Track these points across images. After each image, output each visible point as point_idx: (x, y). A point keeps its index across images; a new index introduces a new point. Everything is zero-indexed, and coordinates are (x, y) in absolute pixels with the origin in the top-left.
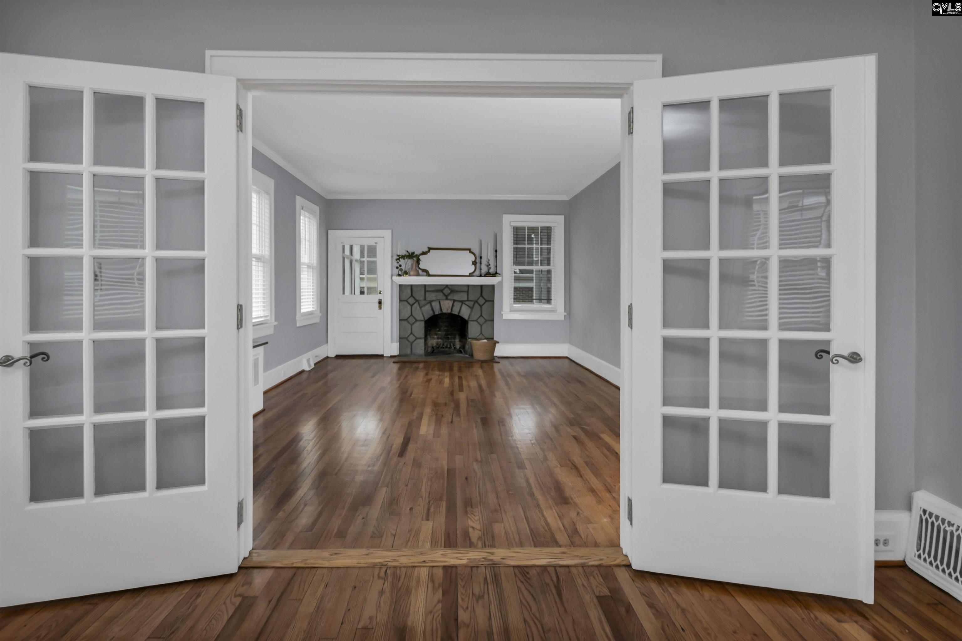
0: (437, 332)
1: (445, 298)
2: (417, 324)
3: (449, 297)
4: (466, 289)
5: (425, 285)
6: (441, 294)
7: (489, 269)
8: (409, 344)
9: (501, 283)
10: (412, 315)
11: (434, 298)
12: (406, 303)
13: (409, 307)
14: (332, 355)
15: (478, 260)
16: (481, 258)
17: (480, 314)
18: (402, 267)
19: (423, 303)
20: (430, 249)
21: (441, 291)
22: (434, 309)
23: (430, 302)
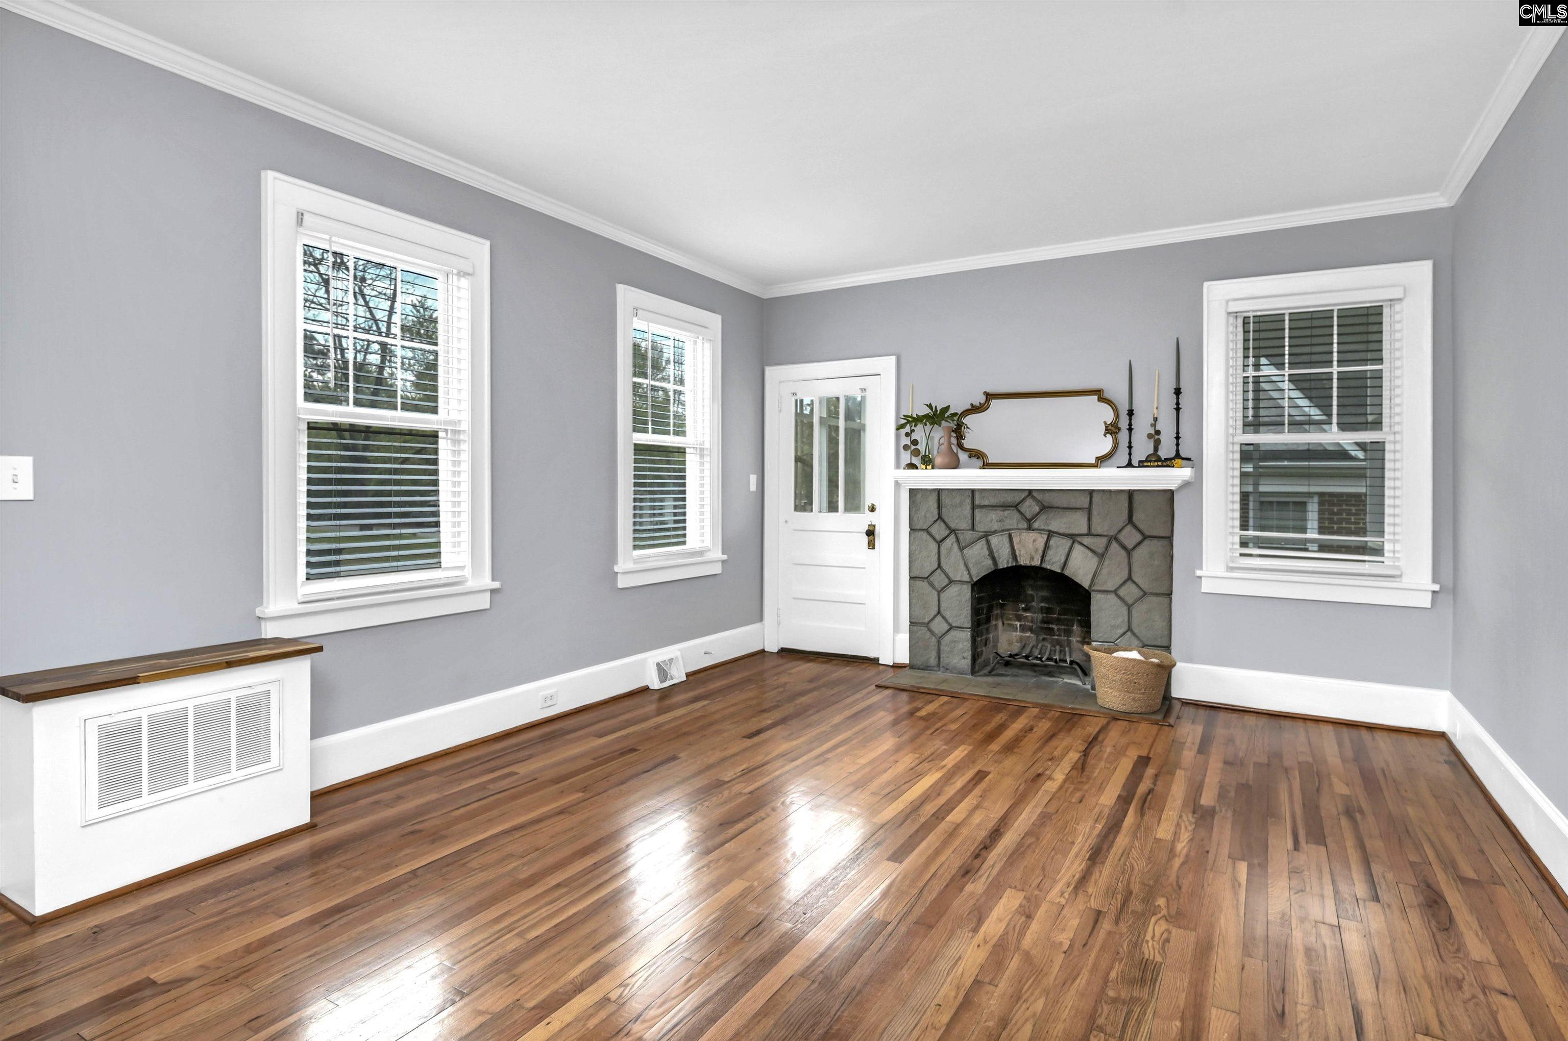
0: (1020, 613)
1: (1024, 525)
2: (954, 590)
3: (1036, 525)
4: (1084, 502)
5: (973, 491)
6: (1016, 515)
7: (1157, 443)
8: (934, 640)
9: (1194, 486)
10: (939, 566)
11: (996, 526)
12: (925, 535)
13: (933, 546)
14: (772, 647)
15: (1124, 423)
16: (1131, 413)
17: (1125, 575)
18: (918, 447)
19: (968, 536)
20: (990, 396)
21: (1016, 506)
22: (996, 555)
23: (986, 535)
